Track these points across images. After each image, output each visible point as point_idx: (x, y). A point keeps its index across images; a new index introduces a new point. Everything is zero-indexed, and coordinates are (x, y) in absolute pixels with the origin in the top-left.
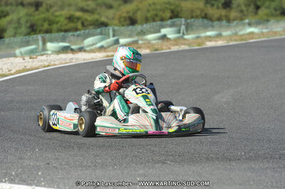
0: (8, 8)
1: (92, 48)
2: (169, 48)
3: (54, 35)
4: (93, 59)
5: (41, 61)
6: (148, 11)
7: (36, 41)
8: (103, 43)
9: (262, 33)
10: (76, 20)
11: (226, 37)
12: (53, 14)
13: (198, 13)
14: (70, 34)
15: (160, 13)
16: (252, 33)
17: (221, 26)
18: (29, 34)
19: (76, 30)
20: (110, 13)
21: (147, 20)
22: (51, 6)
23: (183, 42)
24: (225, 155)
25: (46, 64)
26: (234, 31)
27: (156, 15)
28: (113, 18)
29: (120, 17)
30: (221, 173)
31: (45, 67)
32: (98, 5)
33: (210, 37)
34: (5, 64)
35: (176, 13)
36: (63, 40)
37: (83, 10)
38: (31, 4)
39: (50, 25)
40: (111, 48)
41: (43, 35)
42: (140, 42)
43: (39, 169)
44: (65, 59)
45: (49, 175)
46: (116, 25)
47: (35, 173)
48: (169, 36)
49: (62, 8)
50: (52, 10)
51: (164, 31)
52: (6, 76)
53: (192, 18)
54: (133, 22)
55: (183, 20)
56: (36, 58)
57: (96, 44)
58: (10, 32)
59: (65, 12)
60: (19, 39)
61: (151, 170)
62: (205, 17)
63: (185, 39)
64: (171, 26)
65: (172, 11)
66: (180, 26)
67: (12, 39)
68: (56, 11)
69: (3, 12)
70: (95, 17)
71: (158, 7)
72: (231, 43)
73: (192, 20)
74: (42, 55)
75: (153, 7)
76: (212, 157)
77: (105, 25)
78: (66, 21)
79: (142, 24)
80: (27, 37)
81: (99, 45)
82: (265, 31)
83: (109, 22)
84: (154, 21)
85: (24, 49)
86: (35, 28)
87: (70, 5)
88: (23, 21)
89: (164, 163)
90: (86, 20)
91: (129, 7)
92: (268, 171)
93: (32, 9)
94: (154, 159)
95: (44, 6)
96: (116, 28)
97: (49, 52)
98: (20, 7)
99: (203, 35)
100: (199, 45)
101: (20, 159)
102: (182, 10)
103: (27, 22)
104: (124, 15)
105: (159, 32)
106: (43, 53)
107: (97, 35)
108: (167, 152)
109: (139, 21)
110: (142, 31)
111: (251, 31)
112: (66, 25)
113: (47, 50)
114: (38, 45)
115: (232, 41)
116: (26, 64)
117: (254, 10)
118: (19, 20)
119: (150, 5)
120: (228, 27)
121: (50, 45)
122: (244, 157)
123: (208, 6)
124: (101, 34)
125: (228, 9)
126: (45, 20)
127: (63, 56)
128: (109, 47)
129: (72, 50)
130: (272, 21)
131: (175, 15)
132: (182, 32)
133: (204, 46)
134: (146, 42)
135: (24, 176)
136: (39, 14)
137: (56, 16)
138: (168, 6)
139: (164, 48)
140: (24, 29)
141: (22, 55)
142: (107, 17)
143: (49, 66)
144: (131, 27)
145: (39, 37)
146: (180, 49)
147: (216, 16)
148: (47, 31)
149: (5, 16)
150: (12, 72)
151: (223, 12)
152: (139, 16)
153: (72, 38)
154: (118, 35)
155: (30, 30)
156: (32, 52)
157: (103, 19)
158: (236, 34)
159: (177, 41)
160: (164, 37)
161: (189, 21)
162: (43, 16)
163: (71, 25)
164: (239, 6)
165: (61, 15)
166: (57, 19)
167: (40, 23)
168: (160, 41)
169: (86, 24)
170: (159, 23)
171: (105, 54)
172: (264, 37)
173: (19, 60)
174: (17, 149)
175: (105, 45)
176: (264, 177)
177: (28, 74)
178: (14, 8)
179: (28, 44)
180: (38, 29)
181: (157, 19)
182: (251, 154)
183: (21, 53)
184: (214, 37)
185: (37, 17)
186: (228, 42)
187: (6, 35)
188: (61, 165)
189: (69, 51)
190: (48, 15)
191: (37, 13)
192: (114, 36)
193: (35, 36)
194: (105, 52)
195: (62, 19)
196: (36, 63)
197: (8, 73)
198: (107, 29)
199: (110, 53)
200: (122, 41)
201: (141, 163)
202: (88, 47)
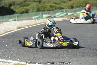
0: (30, 3)
3: (46, 12)
4: (59, 20)
5: (41, 21)
6: (78, 4)
7: (39, 14)
8: (62, 15)
10: (53, 7)
12: (45, 5)
13: (95, 4)
14: (51, 11)
15: (82, 5)
18: (37, 12)
19: (53, 10)
20: (65, 4)
21: (77, 7)
22: (45, 2)
25: (43, 22)
27: (80, 5)
28: (66, 6)
29: (68, 6)
31: (42, 23)
32: (61, 2)
34: (29, 22)
36: (49, 14)
37: (55, 3)
38: (38, 1)
39: (44, 8)
40: (65, 16)
41: (42, 12)
42: (75, 14)
43: (41, 58)
45: (44, 60)
47: (39, 59)
49: (48, 2)
50: (45, 4)
52: (29, 26)
53: (93, 6)
54: (72, 7)
56: (39, 20)
57: (60, 15)
59: (50, 4)
60: (34, 13)
61: (79, 59)
65: (86, 4)
67: (31, 13)
68: (46, 4)
69: (28, 4)
70: (60, 6)
71: (81, 2)
73: (93, 7)
74: (42, 19)
75: (79, 2)
77: (63, 8)
78: (50, 7)
79: (75, 8)
81: (61, 15)
83: (64, 8)
84: (80, 7)
85: (35, 17)
86: (39, 9)
89: (83, 56)
90: (56, 7)
91: (71, 2)
93: (38, 3)
95: (42, 2)
96: (67, 10)
97: (44, 18)
98: (34, 2)
101: (34, 54)
102: (89, 3)
103: (36, 7)
104: (70, 5)
106: (42, 18)
107: (60, 12)
108: (84, 52)
110: (75, 11)
112: (50, 8)
116: (36, 22)
118: (34, 7)
119: (78, 2)
121: (44, 16)
124: (61, 12)
126: (42, 7)
129: (52, 17)
134: (77, 14)
137: (46, 6)
138: (84, 2)
140: (35, 10)
141: (35, 19)
142: (64, 6)
143: (44, 23)
144: (72, 9)
145: (41, 13)
148: (44, 11)
150: (32, 25)
152: (74, 5)
153: (52, 13)
155: (37, 10)
156: (38, 18)
157: (62, 6)
162: (42, 5)
163: (51, 9)
165: (48, 5)
166: (47, 7)
169: (56, 8)
170: (81, 8)
173: (34, 21)
174: (33, 51)
175: (63, 16)
177: (37, 26)
178: (32, 3)
179: (37, 15)
180: (40, 10)
183: (34, 18)
185: (40, 6)
187: (29, 12)
188: (48, 57)
190: (43, 5)
191: (40, 4)
192: (66, 12)
193: (39, 12)
194: (63, 18)
195: (48, 7)
196: (39, 22)
197: (30, 25)
198: (64, 10)
199: (64, 18)
200: (69, 14)
201: (75, 56)
202: (57, 16)
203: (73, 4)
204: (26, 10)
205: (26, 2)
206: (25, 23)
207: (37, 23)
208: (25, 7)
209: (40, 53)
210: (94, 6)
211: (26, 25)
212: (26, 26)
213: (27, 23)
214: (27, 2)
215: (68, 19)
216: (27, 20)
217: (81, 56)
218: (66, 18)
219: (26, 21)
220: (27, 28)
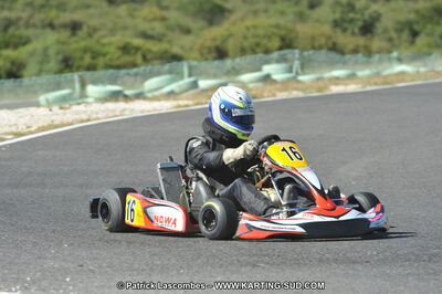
0: (29, 32)
1: (156, 93)
2: (274, 95)
3: (100, 73)
5: (77, 113)
6: (245, 38)
7: (70, 84)
8: (173, 87)
9: (418, 72)
10: (133, 52)
11: (361, 79)
12: (98, 41)
13: (323, 41)
14: (123, 72)
15: (264, 42)
16: (402, 73)
17: (356, 63)
18: (60, 72)
19: (135, 65)
20: (187, 40)
21: (243, 52)
22: (95, 30)
23: (296, 86)
24: (348, 255)
25: (85, 117)
26: (375, 70)
27: (258, 45)
28: (191, 49)
29: (202, 47)
30: (338, 281)
31: (82, 122)
32: (170, 28)
33: (337, 78)
34: (22, 117)
35: (287, 41)
36: (113, 82)
37: (145, 36)
38: (64, 26)
39: (93, 58)
40: (185, 95)
41: (80, 73)
43: (67, 274)
44: (114, 111)
45: (81, 282)
46: (195, 59)
47: (60, 278)
48: (275, 77)
49: (113, 32)
50: (96, 36)
51: (267, 69)
52: (23, 135)
53: (313, 48)
54: (221, 54)
55: (297, 51)
56: (69, 108)
57: (163, 88)
58: (32, 67)
59: (118, 39)
60: (45, 78)
62: (334, 48)
63: (299, 82)
64: (278, 61)
65: (283, 39)
66: (293, 61)
67: (34, 78)
68: (104, 36)
69: (21, 38)
70: (164, 46)
71: (261, 32)
72: (369, 88)
73: (311, 52)
74: (79, 104)
75: (252, 31)
76: (328, 259)
77: (177, 58)
78: (119, 53)
79: (234, 58)
80: (57, 76)
81: (167, 89)
82: (422, 69)
83: (185, 55)
84: (254, 52)
85: (52, 95)
86: (70, 63)
87: (125, 28)
88: (52, 52)
89: (254, 266)
90: (150, 51)
91: (215, 33)
92: (410, 278)
93: (65, 34)
94: (241, 259)
95: (85, 28)
96: (194, 63)
97: (90, 100)
98: (48, 30)
99: (328, 75)
100: (320, 90)
101: (40, 258)
102: (297, 37)
103: (58, 53)
104: (209, 43)
105: (260, 70)
106: (80, 101)
107: (165, 73)
108: (261, 250)
109: (231, 53)
110: (233, 68)
111: (402, 70)
112: (118, 58)
113: (86, 97)
114: (74, 88)
115: (370, 84)
116: (54, 118)
117: (410, 39)
118: (46, 49)
119: (248, 29)
120: (367, 64)
121: (92, 90)
122: (376, 258)
123: (338, 30)
124: (170, 72)
125: (369, 36)
126: (85, 50)
127: (110, 105)
128: (181, 93)
129: (126, 97)
130: (434, 55)
131: (287, 44)
132: (294, 70)
133: (328, 92)
135: (44, 283)
136: (76, 42)
137: (104, 45)
138: (275, 31)
139: (265, 94)
140: (53, 64)
141: (49, 105)
142: (182, 47)
143: (89, 120)
144: (216, 62)
145: (76, 76)
146: (290, 97)
147: (351, 46)
148: (91, 68)
149: (25, 44)
150: (33, 129)
151: (361, 41)
152: (231, 46)
153: (127, 79)
154: (197, 74)
155: (62, 66)
156: (64, 99)
157: (176, 50)
158: (378, 74)
159: (285, 85)
160: (267, 78)
161: (306, 53)
162: (83, 44)
164: (386, 31)
165: (110, 44)
166: (106, 49)
167: (78, 55)
168: (260, 85)
169: (149, 56)
170: (260, 55)
171: (174, 103)
172: (419, 79)
173: (43, 111)
175: (177, 90)
176: (402, 288)
177: (55, 133)
178: (38, 31)
179: (58, 87)
180: (76, 64)
181: (258, 50)
182: (387, 254)
183: (47, 100)
184: (342, 79)
185: (74, 46)
186: (364, 87)
187: (25, 73)
188: (100, 267)
189: (120, 98)
190: (90, 43)
191: (74, 39)
192: (190, 75)
193: (69, 75)
194: (175, 99)
195: (112, 49)
196: (68, 115)
197: (26, 130)
198: (180, 64)
199: (181, 103)
200: (203, 84)
201: (221, 266)
202: (150, 91)
203: (225, 39)
204: (13, 63)
205: (11, 30)
206: (6, 122)
207: (56, 123)
208: (9, 53)
209: (66, 253)
210: (320, 48)
211: (7, 129)
212: (10, 137)
213: (13, 122)
214: (18, 28)
215: (197, 104)
216: (11, 107)
217: (245, 266)
218: (190, 102)
219: (9, 112)
220: (11, 145)
